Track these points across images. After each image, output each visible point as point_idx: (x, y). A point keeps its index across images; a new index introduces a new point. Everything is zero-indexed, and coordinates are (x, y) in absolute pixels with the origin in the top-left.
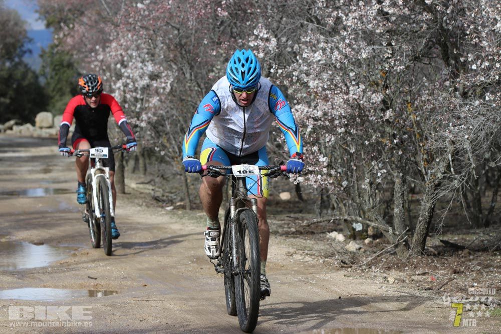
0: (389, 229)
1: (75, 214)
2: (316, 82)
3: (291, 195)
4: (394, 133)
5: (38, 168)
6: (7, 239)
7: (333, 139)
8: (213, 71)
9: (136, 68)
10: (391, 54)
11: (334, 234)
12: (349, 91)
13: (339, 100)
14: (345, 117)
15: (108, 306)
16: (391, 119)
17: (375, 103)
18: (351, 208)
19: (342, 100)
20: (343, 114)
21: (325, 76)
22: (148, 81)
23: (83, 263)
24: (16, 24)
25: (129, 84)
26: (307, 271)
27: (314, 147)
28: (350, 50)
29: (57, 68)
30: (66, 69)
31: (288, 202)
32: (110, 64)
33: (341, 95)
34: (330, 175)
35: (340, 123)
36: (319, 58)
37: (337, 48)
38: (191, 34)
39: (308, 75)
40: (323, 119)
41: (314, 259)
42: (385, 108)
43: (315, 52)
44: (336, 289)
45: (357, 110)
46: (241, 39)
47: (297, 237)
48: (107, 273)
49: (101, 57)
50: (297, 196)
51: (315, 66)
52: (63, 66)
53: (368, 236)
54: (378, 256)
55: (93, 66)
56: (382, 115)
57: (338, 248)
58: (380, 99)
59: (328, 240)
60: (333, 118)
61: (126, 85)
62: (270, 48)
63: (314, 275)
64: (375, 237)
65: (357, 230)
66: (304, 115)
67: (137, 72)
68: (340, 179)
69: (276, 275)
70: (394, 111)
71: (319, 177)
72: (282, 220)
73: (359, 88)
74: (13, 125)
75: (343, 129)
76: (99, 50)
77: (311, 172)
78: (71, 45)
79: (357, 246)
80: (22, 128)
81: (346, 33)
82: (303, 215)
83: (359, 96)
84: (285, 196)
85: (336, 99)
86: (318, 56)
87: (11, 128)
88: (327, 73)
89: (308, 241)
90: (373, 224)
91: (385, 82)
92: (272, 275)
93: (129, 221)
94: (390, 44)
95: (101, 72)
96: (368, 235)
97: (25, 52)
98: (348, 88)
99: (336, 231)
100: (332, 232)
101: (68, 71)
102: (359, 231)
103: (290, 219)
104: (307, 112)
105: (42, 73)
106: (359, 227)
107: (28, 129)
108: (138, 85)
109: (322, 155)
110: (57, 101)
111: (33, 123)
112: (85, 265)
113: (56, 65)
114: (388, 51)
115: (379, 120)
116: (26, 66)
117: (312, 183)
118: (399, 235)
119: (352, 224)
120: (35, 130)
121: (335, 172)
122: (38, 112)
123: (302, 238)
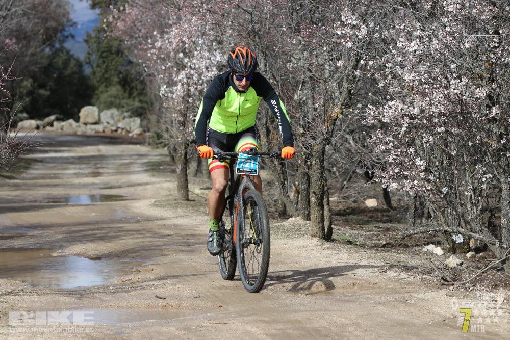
0: (495, 242)
1: (134, 224)
2: (412, 75)
3: (378, 202)
4: (501, 132)
5: (87, 171)
6: (59, 253)
7: (431, 139)
8: (290, 61)
9: (201, 57)
10: (498, 43)
11: (431, 247)
12: (450, 85)
13: (438, 96)
14: (444, 115)
15: (182, 329)
16: (498, 116)
17: (479, 99)
18: (450, 218)
19: (441, 95)
20: (443, 112)
21: (422, 68)
22: (216, 73)
23: (148, 281)
24: (59, 6)
25: (192, 75)
26: (403, 290)
27: (410, 149)
28: (451, 39)
29: (104, 55)
30: (115, 56)
31: (375, 210)
32: (170, 52)
33: (441, 89)
34: (429, 181)
35: (439, 121)
36: (415, 48)
37: (437, 37)
38: (266, 19)
39: (402, 66)
40: (419, 117)
41: (411, 276)
42: (491, 105)
43: (411, 41)
44: (438, 310)
45: (459, 107)
46: (324, 26)
47: (388, 251)
48: (177, 293)
49: (158, 44)
50: (384, 203)
51: (411, 57)
52: (111, 53)
53: (470, 250)
54: (483, 273)
55: (149, 55)
56: (487, 112)
57: (437, 263)
58: (485, 94)
59: (425, 253)
60: (432, 115)
61: (189, 77)
62: (359, 37)
63: (411, 294)
64: (477, 250)
65: (457, 242)
66: (399, 112)
67: (204, 62)
68: (439, 185)
69: (368, 294)
70: (501, 107)
71: (416, 182)
72: (370, 231)
73: (461, 81)
74: (53, 121)
75: (442, 128)
76: (156, 36)
77: (406, 178)
78: (122, 30)
79: (459, 261)
80: (63, 123)
81: (447, 20)
82: (393, 225)
83: (462, 91)
84: (371, 203)
85: (435, 94)
86: (414, 45)
87: (52, 125)
88: (425, 65)
89: (402, 255)
90: (477, 236)
91: (490, 75)
92: (364, 294)
93: (197, 233)
94: (497, 32)
95: (158, 61)
96: (470, 248)
97: (67, 37)
98: (449, 82)
99: (432, 243)
100: (428, 244)
101: (117, 59)
102: (459, 243)
103: (380, 230)
104: (402, 109)
105: (88, 61)
106: (459, 239)
107: (71, 125)
108: (204, 77)
109: (419, 158)
110: (102, 92)
111: (77, 120)
112: (151, 283)
113: (103, 52)
114: (495, 39)
115: (484, 118)
116: (68, 52)
117: (408, 189)
118: (507, 248)
119: (452, 236)
120: (79, 127)
121: (434, 177)
122: (83, 107)
123: (394, 252)
